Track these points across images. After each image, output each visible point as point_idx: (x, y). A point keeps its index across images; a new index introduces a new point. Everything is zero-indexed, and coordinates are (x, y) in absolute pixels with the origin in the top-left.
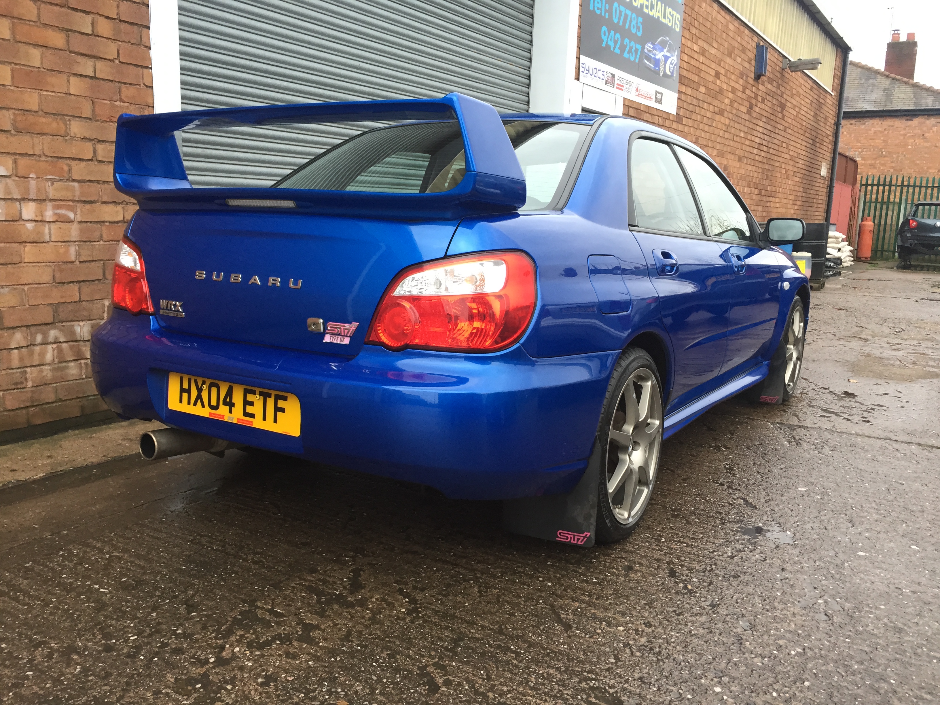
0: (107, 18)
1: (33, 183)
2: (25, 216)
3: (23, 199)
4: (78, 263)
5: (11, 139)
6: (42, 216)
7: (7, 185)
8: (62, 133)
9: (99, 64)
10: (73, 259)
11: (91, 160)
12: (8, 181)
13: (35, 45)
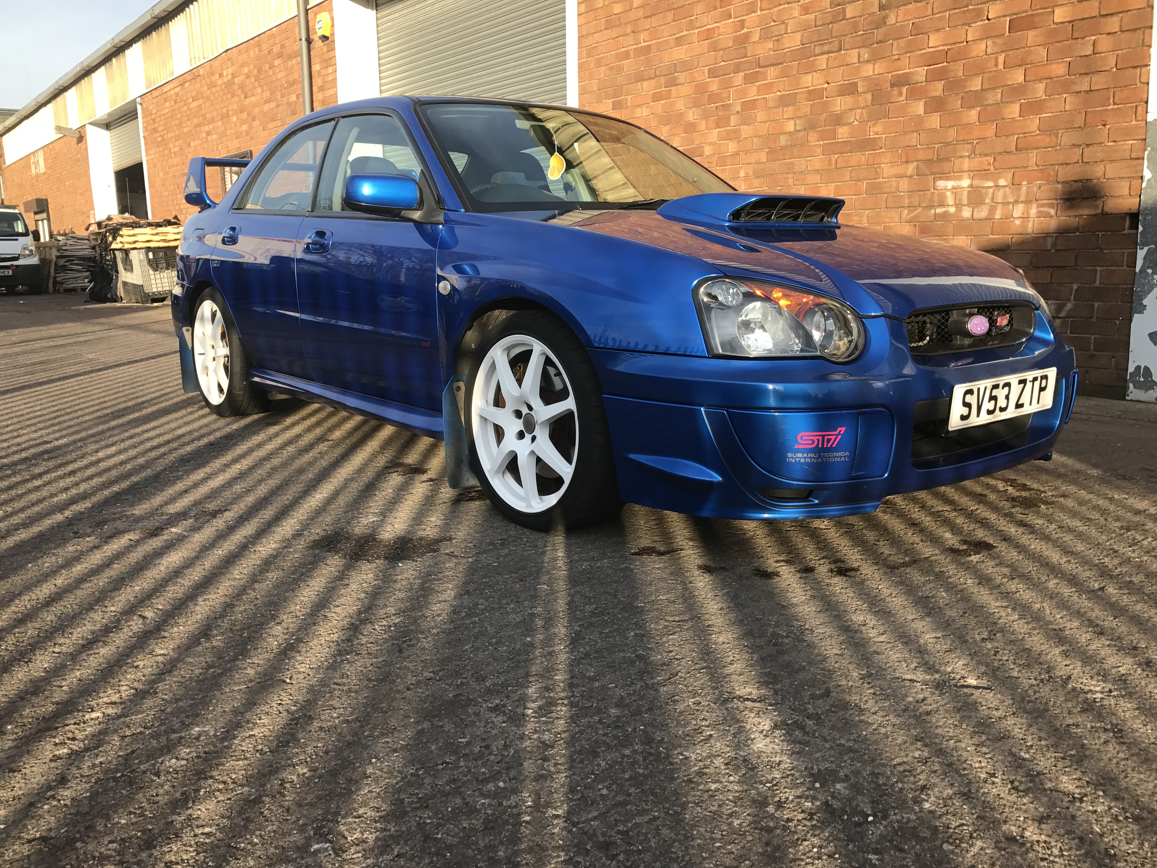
0: (1109, 34)
1: (1024, 188)
2: (1014, 216)
3: (1017, 202)
4: (1053, 251)
5: (1013, 157)
6: (1028, 213)
7: (1005, 192)
8: (1053, 145)
9: (1095, 78)
10: (1049, 248)
11: (1078, 162)
12: (1007, 189)
13: (1040, 80)
